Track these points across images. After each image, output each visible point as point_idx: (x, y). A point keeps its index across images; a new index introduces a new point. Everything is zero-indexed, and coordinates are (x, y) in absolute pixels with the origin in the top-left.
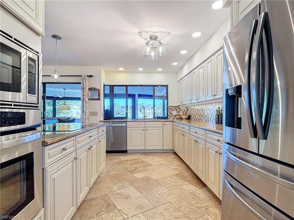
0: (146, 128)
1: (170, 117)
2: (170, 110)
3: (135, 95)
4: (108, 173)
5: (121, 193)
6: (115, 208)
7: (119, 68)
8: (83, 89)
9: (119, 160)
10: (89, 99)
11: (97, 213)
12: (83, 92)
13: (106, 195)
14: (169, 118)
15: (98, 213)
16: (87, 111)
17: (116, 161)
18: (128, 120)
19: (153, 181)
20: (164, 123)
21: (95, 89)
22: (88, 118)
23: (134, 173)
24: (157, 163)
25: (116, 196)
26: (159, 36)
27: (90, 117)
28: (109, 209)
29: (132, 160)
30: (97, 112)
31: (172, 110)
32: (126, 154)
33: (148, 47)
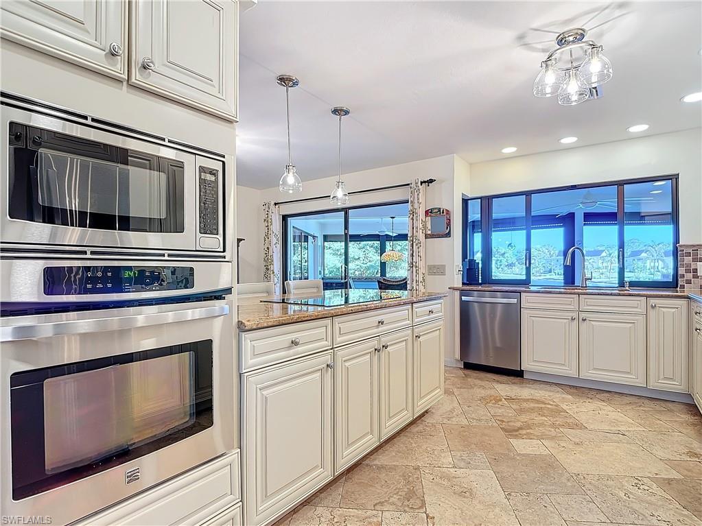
0: (583, 315)
1: (689, 282)
2: (688, 260)
3: (571, 216)
4: (446, 418)
5: (453, 477)
6: (421, 507)
7: (501, 150)
8: (413, 213)
9: (489, 392)
10: (427, 237)
11: (378, 501)
12: (413, 219)
13: (417, 468)
14: (683, 287)
15: (379, 503)
16: (421, 264)
17: (483, 393)
18: (532, 288)
19: (562, 475)
20: (653, 301)
21: (440, 211)
22: (424, 280)
23: (516, 437)
24: (607, 428)
25: (437, 480)
26: (590, 25)
27: (428, 278)
28: (408, 503)
29: (527, 400)
30: (444, 266)
31: (695, 260)
32: (517, 380)
33: (550, 72)
